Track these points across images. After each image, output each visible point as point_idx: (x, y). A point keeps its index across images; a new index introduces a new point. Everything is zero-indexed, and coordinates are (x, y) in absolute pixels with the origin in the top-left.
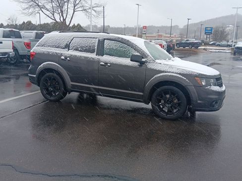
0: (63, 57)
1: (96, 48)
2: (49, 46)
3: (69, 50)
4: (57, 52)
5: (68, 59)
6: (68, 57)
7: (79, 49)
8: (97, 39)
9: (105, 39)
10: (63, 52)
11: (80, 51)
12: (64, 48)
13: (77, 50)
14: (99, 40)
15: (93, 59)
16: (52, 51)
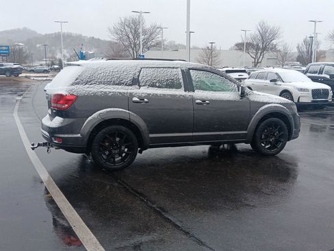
0: (135, 99)
1: (181, 81)
2: (100, 83)
3: (140, 86)
4: (122, 91)
5: (146, 100)
6: (145, 97)
7: (157, 84)
8: (179, 70)
9: (189, 69)
10: (132, 91)
11: (159, 87)
12: (131, 85)
13: (153, 85)
14: (182, 71)
15: (183, 96)
16: (109, 90)
